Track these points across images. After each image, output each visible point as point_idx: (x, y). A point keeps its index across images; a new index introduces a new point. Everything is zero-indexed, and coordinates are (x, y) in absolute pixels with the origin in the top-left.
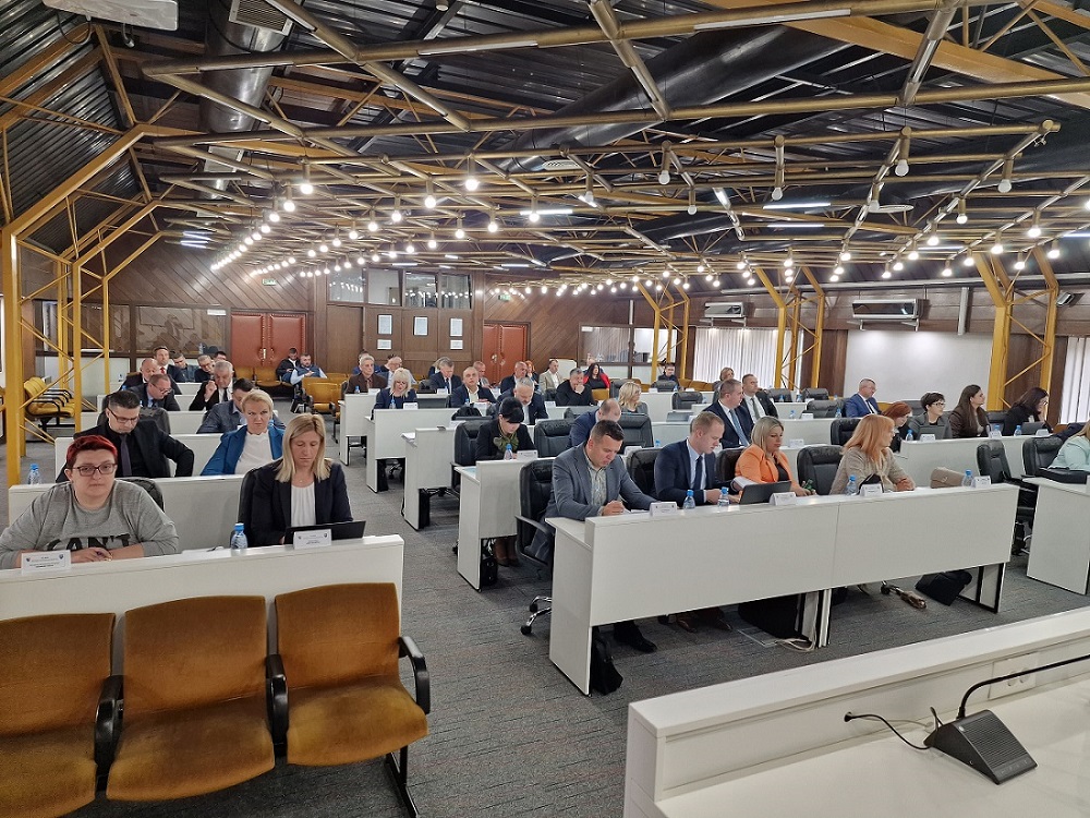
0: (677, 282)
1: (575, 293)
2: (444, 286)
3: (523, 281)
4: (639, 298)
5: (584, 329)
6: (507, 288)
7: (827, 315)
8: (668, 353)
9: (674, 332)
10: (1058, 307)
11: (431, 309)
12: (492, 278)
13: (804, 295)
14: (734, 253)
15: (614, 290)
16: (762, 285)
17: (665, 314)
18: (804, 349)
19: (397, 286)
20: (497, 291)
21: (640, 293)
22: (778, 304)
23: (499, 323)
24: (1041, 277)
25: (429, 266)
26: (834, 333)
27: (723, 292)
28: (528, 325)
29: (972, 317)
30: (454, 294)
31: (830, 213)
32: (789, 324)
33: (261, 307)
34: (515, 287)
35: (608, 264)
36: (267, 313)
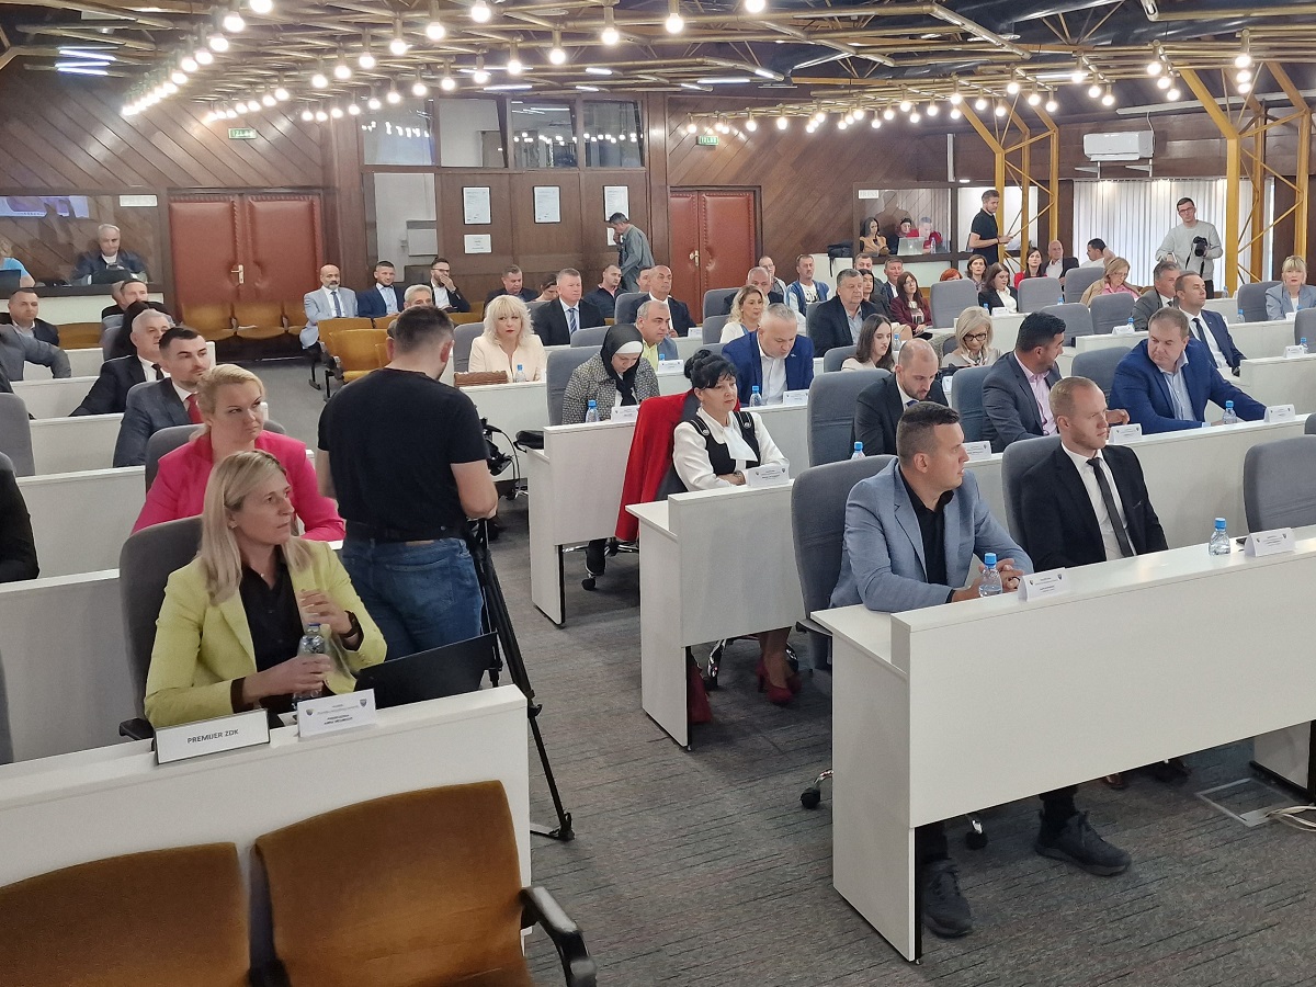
1: (842, 125)
2: (588, 124)
3: (742, 108)
4: (965, 130)
5: (864, 194)
6: (710, 122)
7: (1313, 147)
8: (1024, 232)
12: (679, 106)
15: (915, 119)
16: (1193, 98)
19: (498, 126)
20: (692, 129)
21: (965, 121)
22: (1225, 132)
25: (552, 90)
27: (1121, 112)
30: (608, 137)
33: (229, 184)
34: (725, 120)
35: (898, 73)
36: (241, 195)
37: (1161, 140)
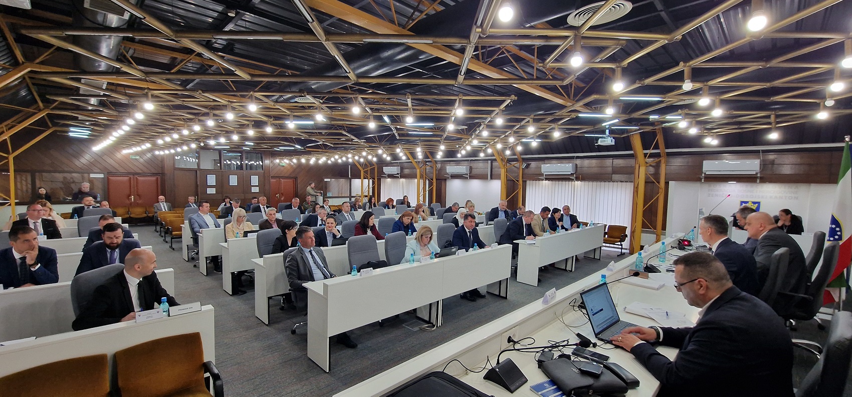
0: (370, 157)
1: (320, 162)
2: (247, 159)
3: (292, 156)
4: (354, 165)
5: (326, 180)
6: (283, 159)
7: (437, 172)
8: (369, 191)
9: (371, 181)
10: (523, 169)
11: (239, 171)
12: (274, 154)
13: (427, 163)
14: (396, 144)
15: (340, 161)
16: (409, 159)
17: (366, 172)
18: (429, 188)
19: (219, 159)
20: (278, 161)
21: (353, 163)
22: (417, 167)
23: (279, 177)
24: (516, 157)
25: (236, 149)
26: (441, 181)
27: (392, 162)
28: (296, 178)
29: (493, 173)
30: (253, 163)
31: (435, 128)
32: (421, 177)
33: (129, 172)
34: (287, 159)
35: (336, 148)
36: (133, 175)
37: (402, 169)
